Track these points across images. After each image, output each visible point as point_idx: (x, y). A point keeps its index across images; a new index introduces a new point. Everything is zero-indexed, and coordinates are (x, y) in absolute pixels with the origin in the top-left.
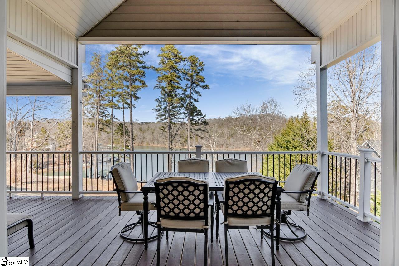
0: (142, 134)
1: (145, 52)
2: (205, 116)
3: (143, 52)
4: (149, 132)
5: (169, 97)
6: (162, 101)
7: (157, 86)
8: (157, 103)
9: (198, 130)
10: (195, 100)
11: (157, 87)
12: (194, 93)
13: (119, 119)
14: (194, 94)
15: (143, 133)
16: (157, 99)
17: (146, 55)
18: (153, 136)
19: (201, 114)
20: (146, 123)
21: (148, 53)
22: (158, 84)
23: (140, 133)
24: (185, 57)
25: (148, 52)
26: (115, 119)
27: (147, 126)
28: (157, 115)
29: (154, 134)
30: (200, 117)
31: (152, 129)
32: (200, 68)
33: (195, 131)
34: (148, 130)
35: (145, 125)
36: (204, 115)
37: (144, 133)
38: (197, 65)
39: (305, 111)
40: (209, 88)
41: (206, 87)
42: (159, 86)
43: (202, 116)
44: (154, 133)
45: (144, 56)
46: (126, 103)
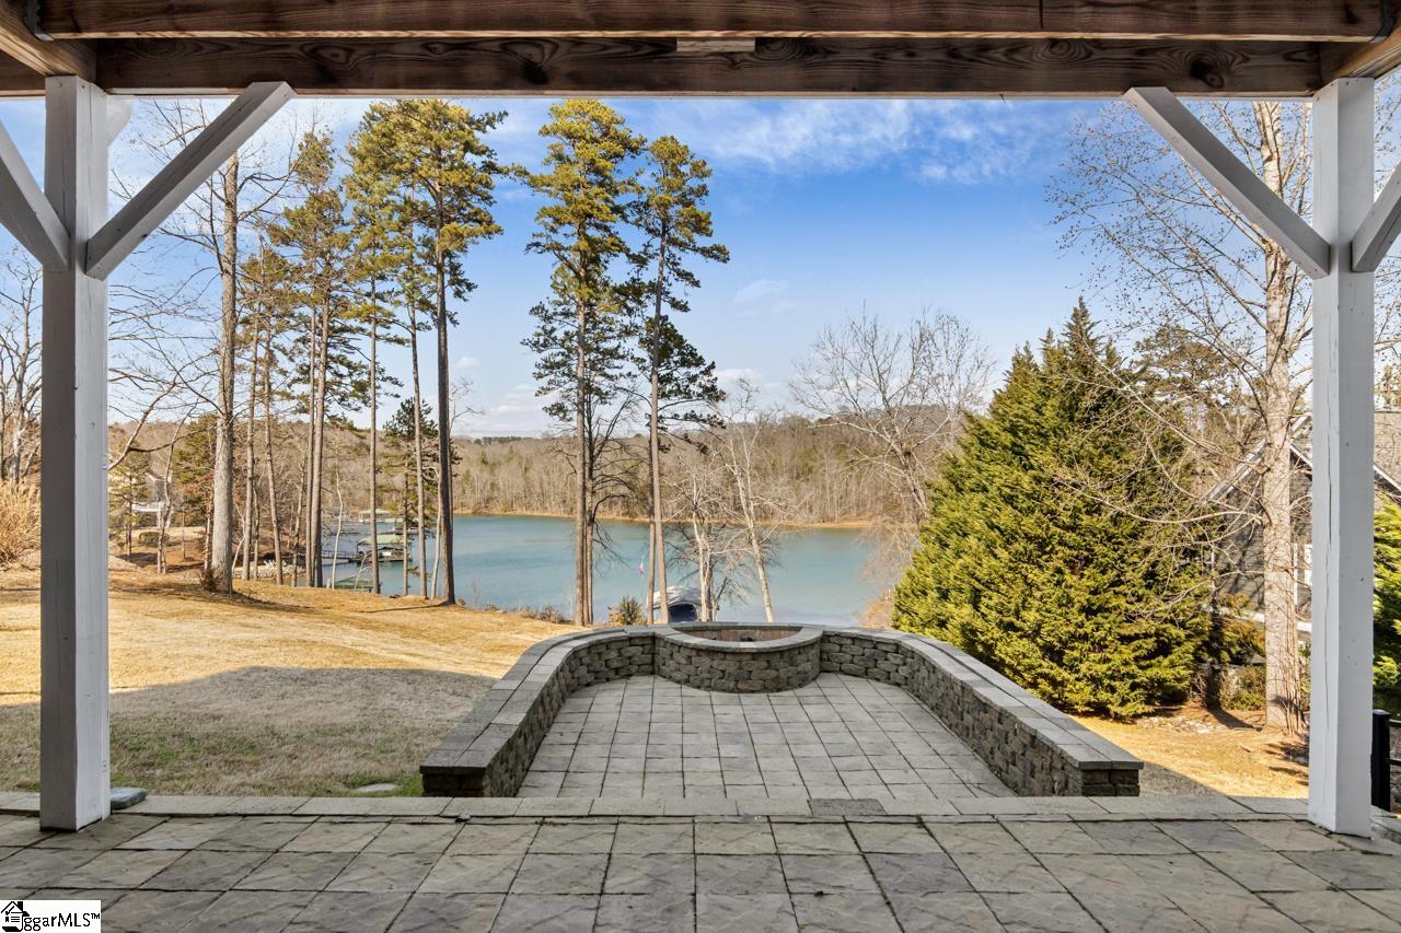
0: (486, 475)
1: (494, 116)
2: (713, 366)
3: (487, 114)
4: (514, 464)
5: (581, 282)
6: (555, 314)
7: (536, 240)
8: (536, 321)
9: (686, 418)
10: (675, 304)
11: (537, 244)
12: (671, 279)
13: (400, 381)
14: (674, 283)
15: (492, 471)
16: (537, 308)
17: (496, 125)
18: (526, 479)
19: (700, 361)
20: (502, 441)
21: (505, 119)
22: (541, 235)
23: (481, 471)
24: (638, 137)
25: (506, 114)
26: (384, 380)
27: (506, 450)
28: (537, 366)
29: (531, 474)
30: (694, 371)
31: (521, 457)
32: (694, 183)
33: (675, 422)
34: (509, 460)
35: (500, 445)
36: (708, 363)
37: (496, 471)
38: (685, 169)
39: (1082, 305)
40: (728, 259)
41: (718, 254)
42: (543, 241)
43: (703, 368)
44: (531, 470)
45: (488, 128)
46: (425, 305)
